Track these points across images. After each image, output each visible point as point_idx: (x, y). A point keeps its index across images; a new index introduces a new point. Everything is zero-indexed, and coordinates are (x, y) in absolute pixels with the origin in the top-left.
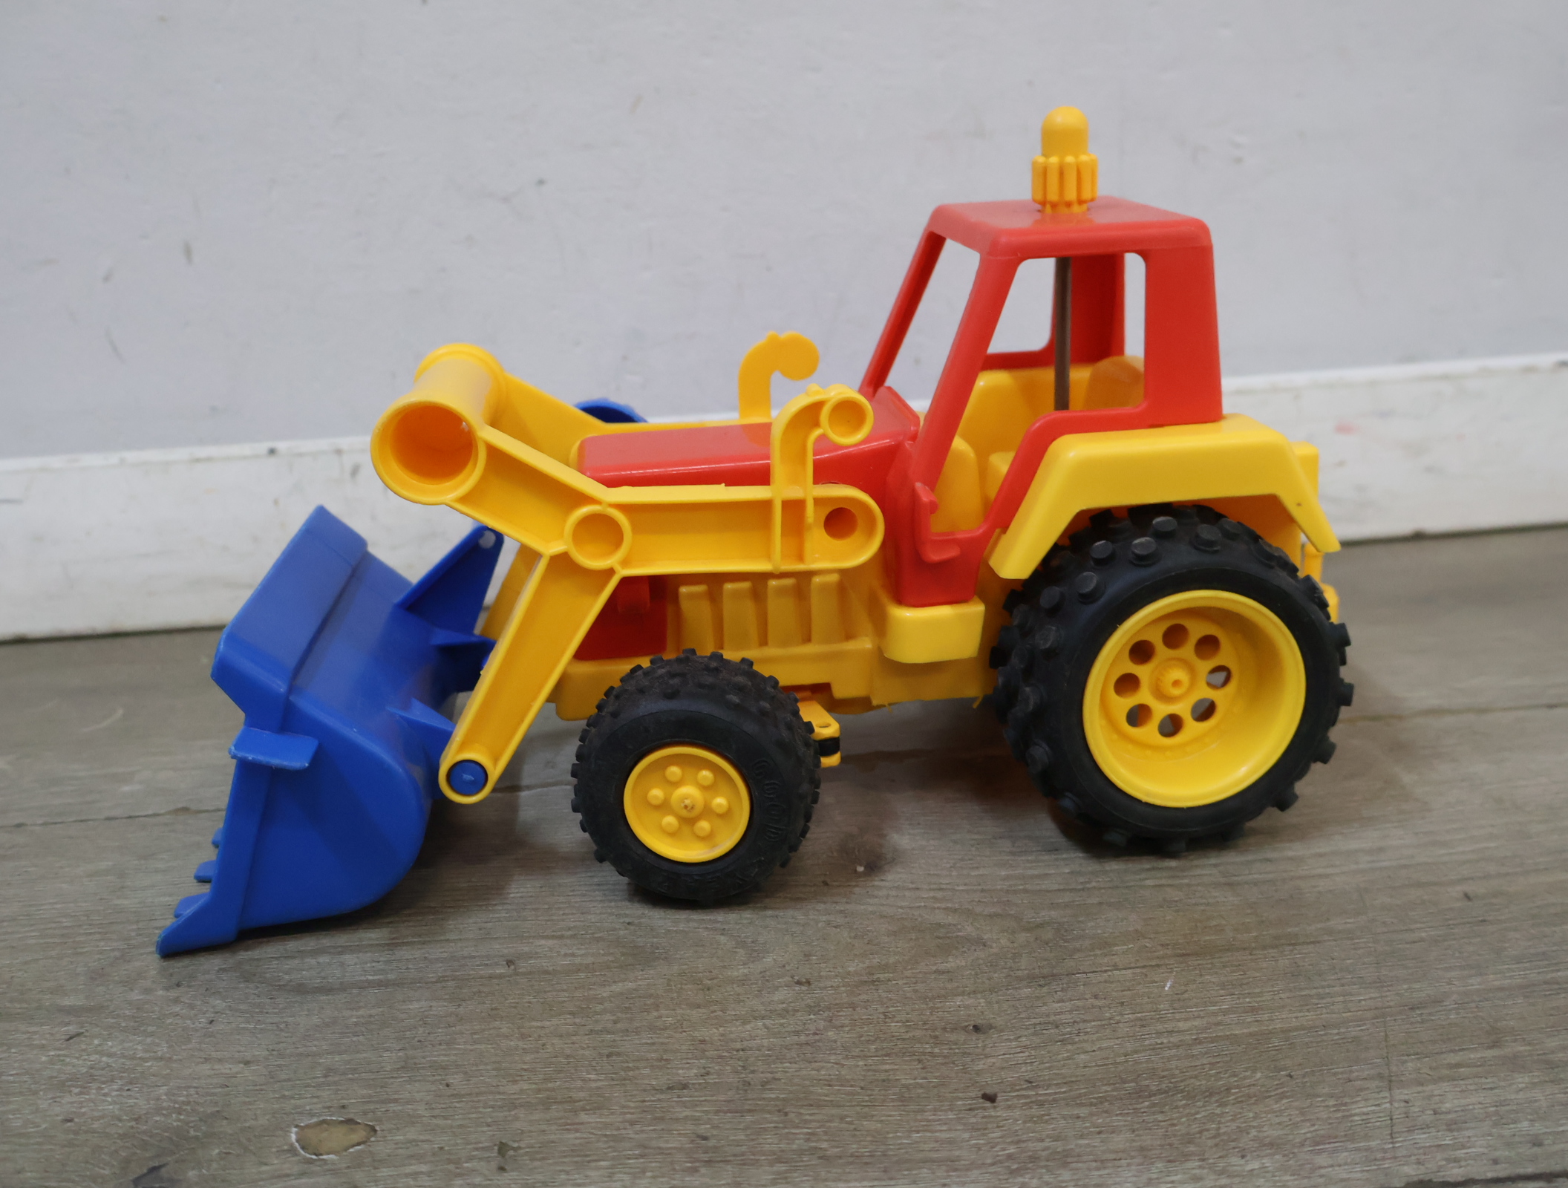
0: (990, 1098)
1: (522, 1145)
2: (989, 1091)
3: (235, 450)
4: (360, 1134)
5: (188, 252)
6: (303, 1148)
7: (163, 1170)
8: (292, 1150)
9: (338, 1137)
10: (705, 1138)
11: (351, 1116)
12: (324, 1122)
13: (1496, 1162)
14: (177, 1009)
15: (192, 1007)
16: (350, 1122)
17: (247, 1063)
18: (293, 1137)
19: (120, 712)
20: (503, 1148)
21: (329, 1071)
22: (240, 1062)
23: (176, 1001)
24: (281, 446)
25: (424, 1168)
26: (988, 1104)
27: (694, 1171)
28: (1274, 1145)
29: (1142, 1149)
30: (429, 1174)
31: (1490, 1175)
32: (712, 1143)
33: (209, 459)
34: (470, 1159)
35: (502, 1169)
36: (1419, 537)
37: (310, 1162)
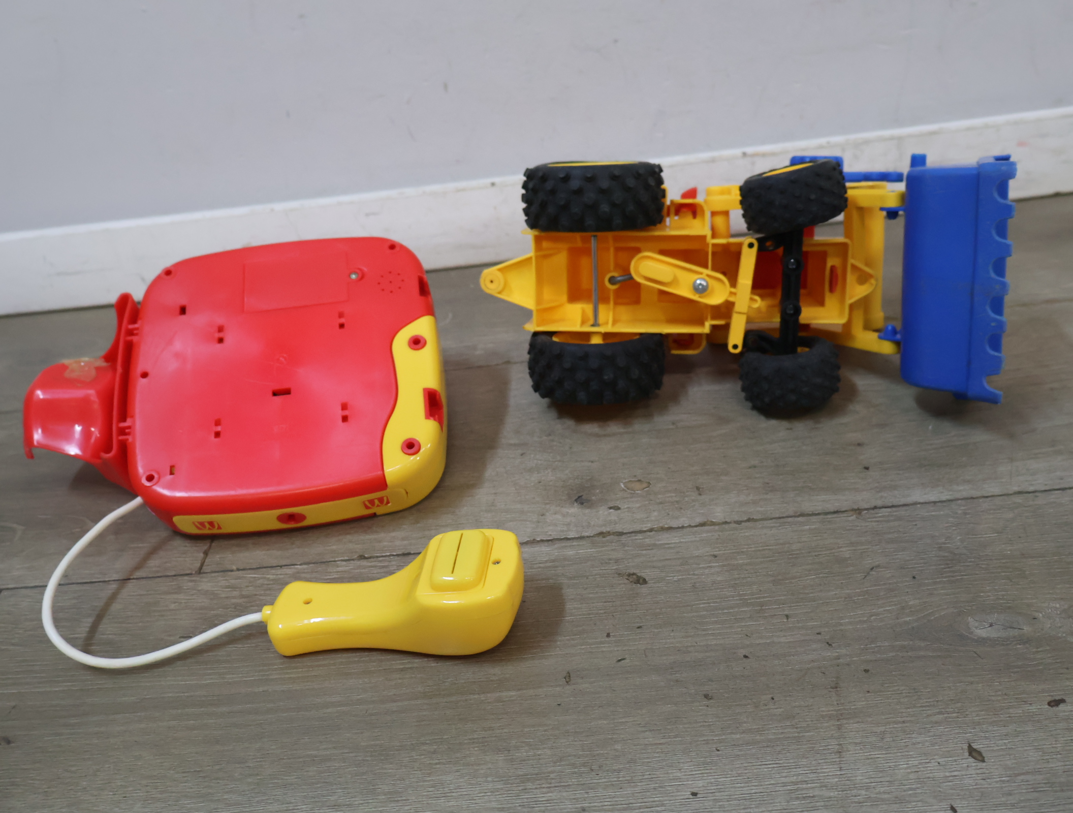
0: (867, 468)
1: (705, 487)
2: (866, 466)
3: (474, 183)
4: (645, 485)
5: (446, 87)
6: (628, 489)
7: (583, 497)
8: (624, 490)
9: (637, 486)
10: (768, 483)
11: (639, 479)
12: (631, 481)
13: (1046, 485)
14: (555, 443)
15: (560, 443)
16: (639, 481)
17: (592, 462)
18: (623, 486)
19: (450, 315)
20: (698, 488)
21: (624, 464)
22: (590, 461)
23: (553, 441)
24: (497, 180)
25: (673, 495)
26: (866, 470)
27: (767, 494)
28: (969, 482)
29: (922, 484)
30: (675, 496)
31: (1043, 489)
32: (770, 485)
33: (464, 190)
34: (688, 491)
35: (700, 494)
36: (1057, 195)
37: (634, 493)
